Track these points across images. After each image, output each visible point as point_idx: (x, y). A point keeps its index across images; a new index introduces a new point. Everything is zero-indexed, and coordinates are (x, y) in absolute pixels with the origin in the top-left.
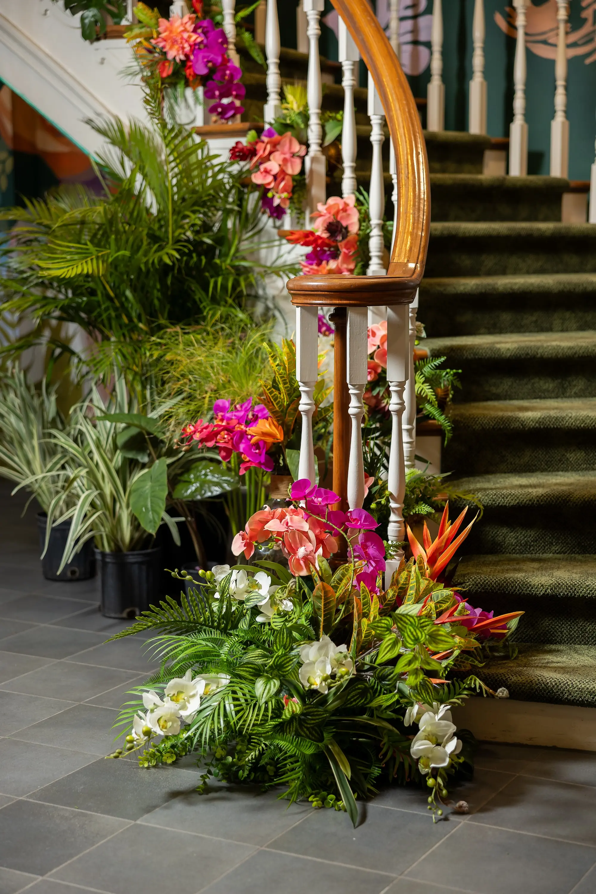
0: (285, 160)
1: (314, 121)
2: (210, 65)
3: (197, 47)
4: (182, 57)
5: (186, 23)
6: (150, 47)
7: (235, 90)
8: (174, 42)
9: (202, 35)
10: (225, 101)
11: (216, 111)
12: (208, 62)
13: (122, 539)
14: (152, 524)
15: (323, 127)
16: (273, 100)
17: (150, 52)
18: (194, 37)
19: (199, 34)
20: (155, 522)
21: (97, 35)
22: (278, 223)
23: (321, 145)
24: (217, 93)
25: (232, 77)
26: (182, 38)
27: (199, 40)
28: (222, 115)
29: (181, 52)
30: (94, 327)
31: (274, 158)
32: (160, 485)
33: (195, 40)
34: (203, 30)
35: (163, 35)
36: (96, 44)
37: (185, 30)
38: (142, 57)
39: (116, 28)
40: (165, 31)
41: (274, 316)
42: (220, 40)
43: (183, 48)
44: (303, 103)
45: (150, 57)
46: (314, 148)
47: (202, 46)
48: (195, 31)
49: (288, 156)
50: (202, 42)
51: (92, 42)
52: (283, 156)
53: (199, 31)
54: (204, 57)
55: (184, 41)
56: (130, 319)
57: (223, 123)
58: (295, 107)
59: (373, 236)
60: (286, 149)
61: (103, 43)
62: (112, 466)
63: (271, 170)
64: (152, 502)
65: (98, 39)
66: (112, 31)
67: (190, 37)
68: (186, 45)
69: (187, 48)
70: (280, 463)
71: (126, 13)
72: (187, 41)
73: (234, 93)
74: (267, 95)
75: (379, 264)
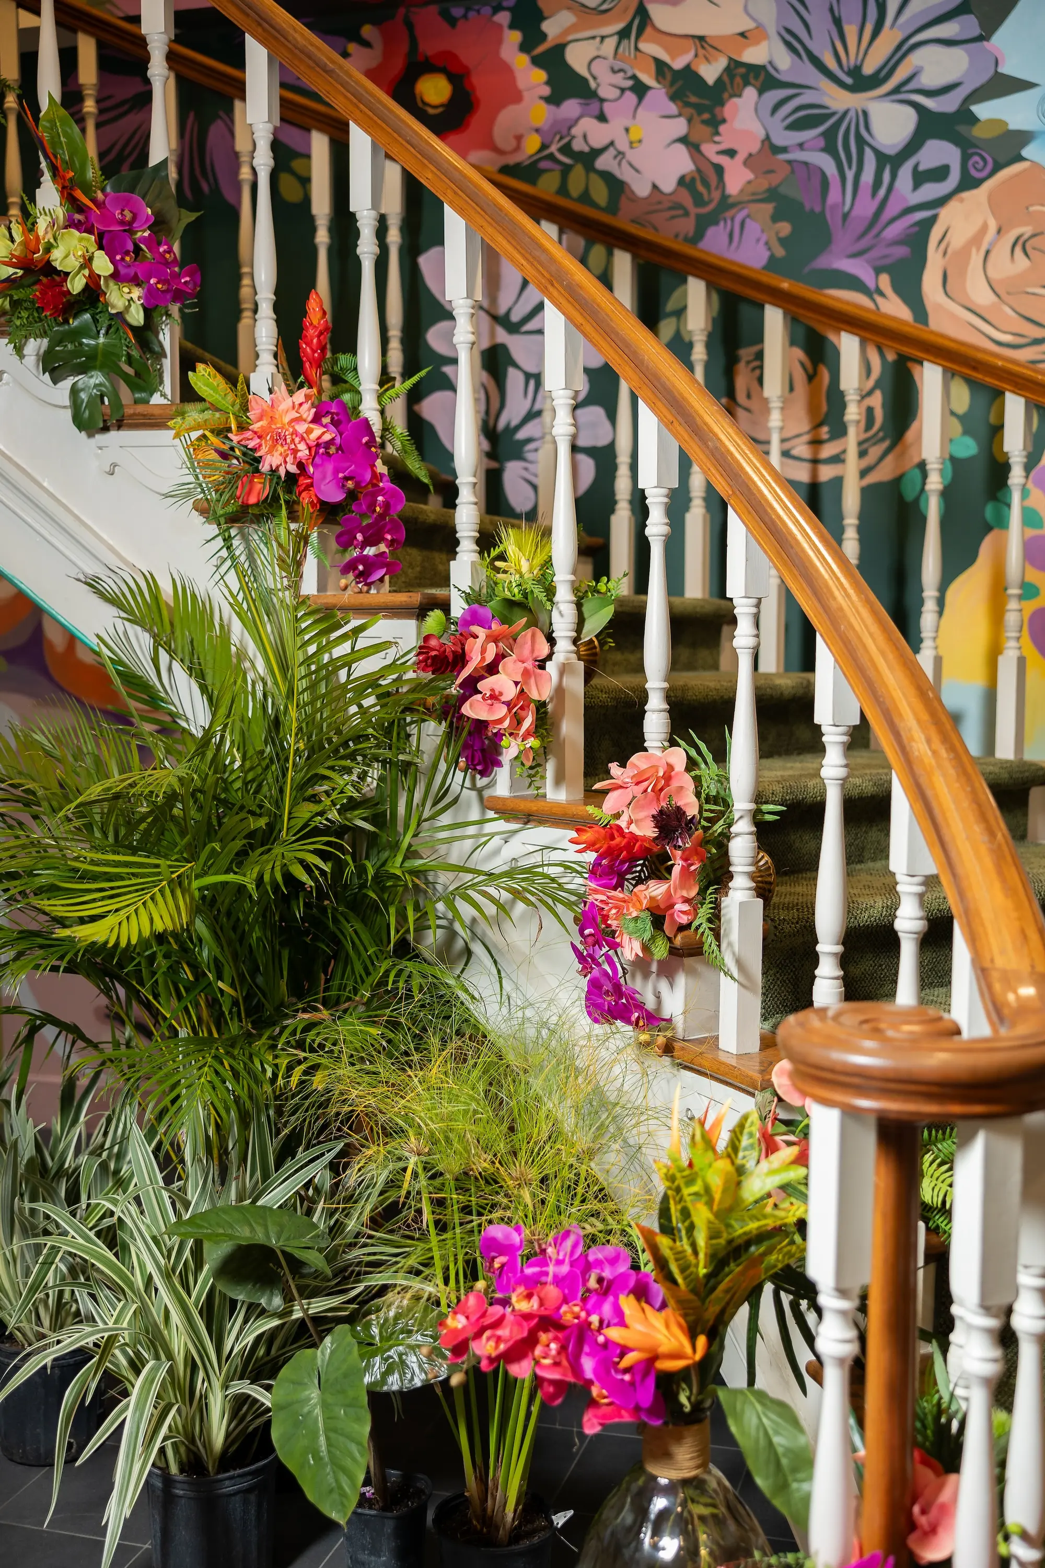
0: (526, 673)
1: (564, 595)
2: (350, 484)
3: (322, 451)
4: (293, 469)
5: (301, 405)
6: (226, 448)
7: (388, 532)
8: (279, 439)
9: (332, 428)
10: (370, 551)
11: (356, 568)
12: (346, 479)
13: (208, 1444)
14: (335, 1496)
15: (579, 605)
16: (467, 552)
17: (224, 456)
18: (317, 431)
19: (325, 426)
20: (343, 1495)
21: (105, 421)
22: (481, 782)
23: (575, 641)
24: (359, 537)
25: (386, 506)
26: (295, 433)
27: (327, 437)
28: (363, 577)
29: (290, 459)
30: (114, 976)
31: (504, 669)
32: (349, 1406)
33: (319, 438)
34: (332, 419)
35: (256, 426)
36: (100, 438)
37: (299, 420)
38: (207, 465)
39: (140, 409)
40: (260, 419)
41: (468, 953)
42: (365, 440)
43: (295, 451)
44: (540, 559)
45: (224, 465)
46: (564, 647)
47: (332, 450)
48: (316, 420)
49: (529, 665)
50: (332, 442)
51: (91, 435)
52: (521, 666)
53: (326, 420)
54: (336, 472)
55: (297, 440)
56: (199, 975)
57: (361, 592)
58: (525, 567)
59: (737, 835)
60: (526, 652)
61: (114, 437)
62: (190, 1302)
63: (501, 694)
64: (329, 1443)
65: (105, 429)
66: (132, 416)
67: (308, 431)
68: (302, 446)
69: (303, 452)
70: (682, 1406)
71: (161, 382)
72: (303, 439)
73: (389, 537)
74: (457, 543)
75: (750, 889)
